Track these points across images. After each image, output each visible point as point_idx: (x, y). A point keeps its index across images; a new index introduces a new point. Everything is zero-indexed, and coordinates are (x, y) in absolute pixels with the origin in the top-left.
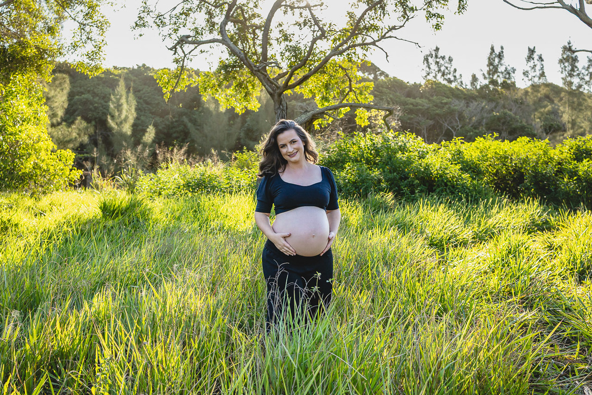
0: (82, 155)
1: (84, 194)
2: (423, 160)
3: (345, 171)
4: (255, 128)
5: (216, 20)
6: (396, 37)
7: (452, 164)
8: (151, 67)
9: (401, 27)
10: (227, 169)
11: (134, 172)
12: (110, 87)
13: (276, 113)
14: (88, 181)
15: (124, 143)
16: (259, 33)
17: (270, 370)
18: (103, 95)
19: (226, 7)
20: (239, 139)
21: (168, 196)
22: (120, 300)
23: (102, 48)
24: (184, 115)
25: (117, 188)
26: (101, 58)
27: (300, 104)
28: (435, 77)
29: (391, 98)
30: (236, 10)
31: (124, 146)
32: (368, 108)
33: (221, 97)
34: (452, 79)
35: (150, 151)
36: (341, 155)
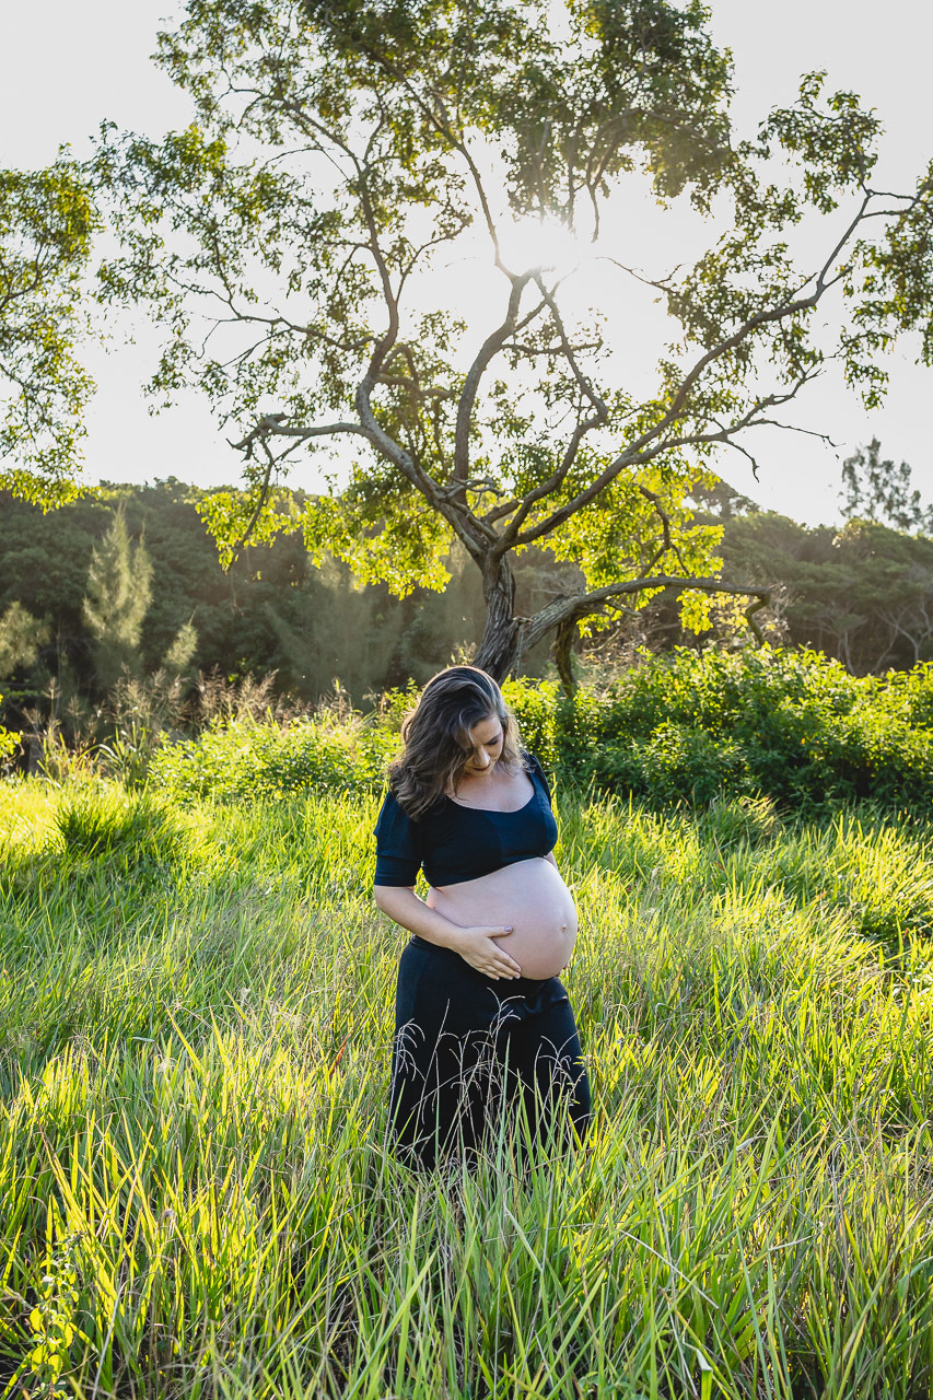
0: (20, 693)
1: (23, 788)
2: (845, 719)
3: (655, 743)
4: (436, 631)
5: (345, 377)
6: (775, 423)
7: (913, 728)
8: (189, 484)
9: (787, 398)
10: (367, 731)
11: (144, 736)
12: (89, 531)
13: (487, 601)
14: (32, 756)
15: (124, 667)
16: (450, 410)
17: (476, 1271)
18: (72, 549)
19: (371, 348)
20: (397, 657)
21: (224, 800)
22: (110, 1078)
23: (75, 443)
24: (267, 599)
25: (103, 775)
26: (73, 467)
27: (544, 575)
28: (870, 512)
29: (762, 562)
30: (394, 354)
31: (125, 675)
32: (709, 588)
33: (356, 557)
34: (911, 515)
35: (182, 683)
36: (643, 702)
